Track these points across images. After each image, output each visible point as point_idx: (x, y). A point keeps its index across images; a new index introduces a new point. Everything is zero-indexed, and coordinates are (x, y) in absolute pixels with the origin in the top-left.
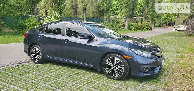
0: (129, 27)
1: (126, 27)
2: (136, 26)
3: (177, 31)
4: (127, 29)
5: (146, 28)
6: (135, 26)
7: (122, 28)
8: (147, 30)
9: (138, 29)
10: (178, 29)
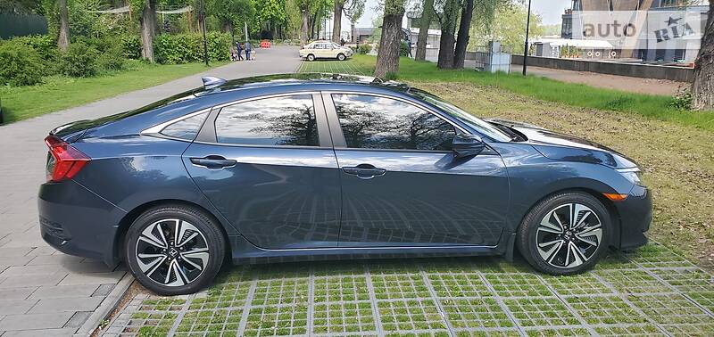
0: (156, 51)
1: (148, 53)
2: (180, 45)
3: (315, 59)
4: (151, 58)
5: (218, 51)
6: (176, 45)
7: (130, 57)
8: (220, 60)
9: (190, 59)
10: (319, 53)
